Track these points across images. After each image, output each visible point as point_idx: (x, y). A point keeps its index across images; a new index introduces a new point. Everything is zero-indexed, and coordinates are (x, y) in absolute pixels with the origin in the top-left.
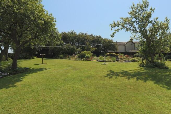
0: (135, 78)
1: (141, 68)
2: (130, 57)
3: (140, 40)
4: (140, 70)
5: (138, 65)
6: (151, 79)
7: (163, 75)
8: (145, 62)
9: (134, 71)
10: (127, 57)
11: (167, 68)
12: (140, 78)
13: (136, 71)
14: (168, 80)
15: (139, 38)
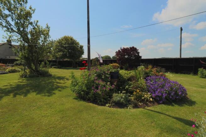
0: (12, 95)
1: (23, 80)
2: (8, 66)
3: (20, 42)
4: (21, 82)
5: (19, 77)
6: (33, 90)
7: (46, 83)
8: (28, 72)
9: (11, 85)
10: (3, 66)
11: (50, 75)
12: (19, 93)
13: (14, 85)
14: (50, 87)
15: (18, 40)
